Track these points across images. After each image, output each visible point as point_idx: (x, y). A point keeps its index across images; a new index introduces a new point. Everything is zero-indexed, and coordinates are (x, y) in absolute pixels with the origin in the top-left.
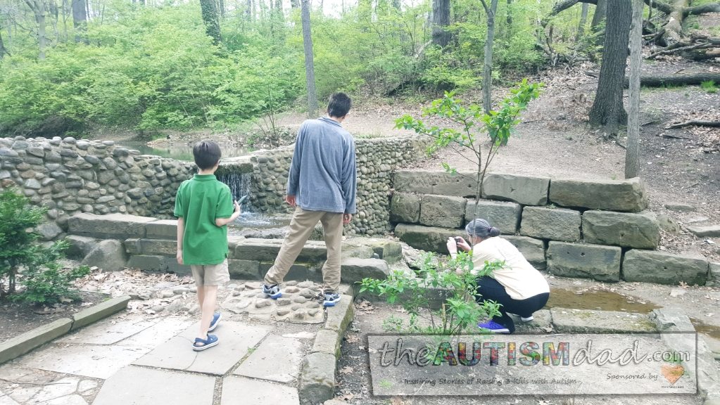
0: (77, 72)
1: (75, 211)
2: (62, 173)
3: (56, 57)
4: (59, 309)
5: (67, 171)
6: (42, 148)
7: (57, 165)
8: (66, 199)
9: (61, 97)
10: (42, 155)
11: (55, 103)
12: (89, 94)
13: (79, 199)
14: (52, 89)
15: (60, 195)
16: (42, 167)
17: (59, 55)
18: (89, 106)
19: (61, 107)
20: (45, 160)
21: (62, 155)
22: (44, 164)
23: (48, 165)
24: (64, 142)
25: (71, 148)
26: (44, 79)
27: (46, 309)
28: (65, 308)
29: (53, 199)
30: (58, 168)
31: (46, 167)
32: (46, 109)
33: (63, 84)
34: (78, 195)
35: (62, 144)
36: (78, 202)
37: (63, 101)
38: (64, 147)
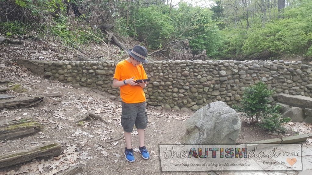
0: (278, 31)
1: (280, 92)
2: (276, 76)
3: (270, 26)
4: (275, 134)
5: (279, 75)
6: (269, 64)
7: (275, 72)
8: (277, 87)
9: (269, 43)
10: (270, 68)
11: (267, 46)
12: (282, 41)
13: (283, 87)
14: (266, 40)
15: (275, 85)
16: (269, 73)
17: (271, 25)
18: (282, 46)
19: (269, 47)
20: (270, 70)
21: (277, 68)
22: (270, 71)
23: (271, 72)
24: (279, 62)
25: (282, 65)
26: (263, 35)
27: (270, 133)
28: (278, 134)
29: (272, 86)
30: (275, 73)
31: (270, 72)
32: (263, 48)
33: (271, 37)
34: (282, 85)
35: (278, 63)
36: (282, 88)
37: (270, 44)
38: (279, 64)
